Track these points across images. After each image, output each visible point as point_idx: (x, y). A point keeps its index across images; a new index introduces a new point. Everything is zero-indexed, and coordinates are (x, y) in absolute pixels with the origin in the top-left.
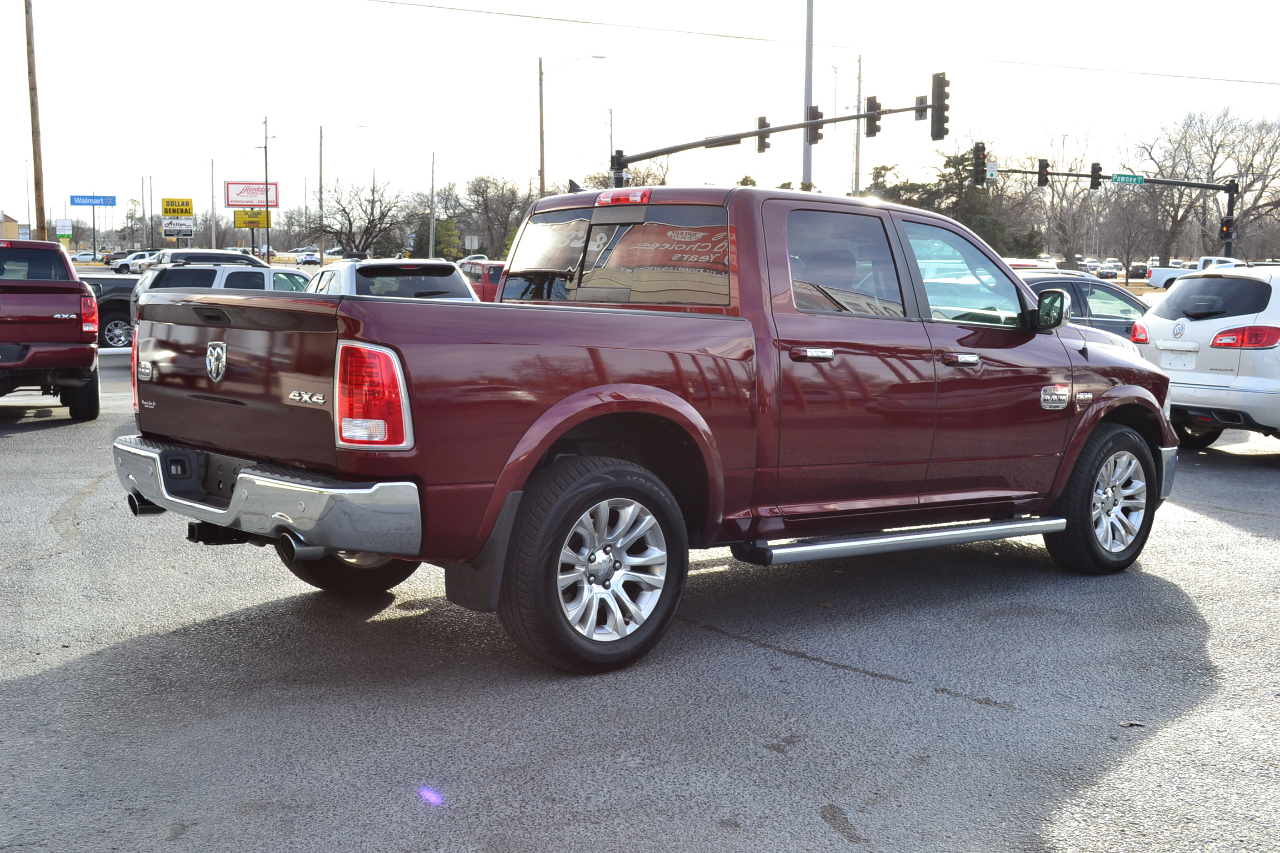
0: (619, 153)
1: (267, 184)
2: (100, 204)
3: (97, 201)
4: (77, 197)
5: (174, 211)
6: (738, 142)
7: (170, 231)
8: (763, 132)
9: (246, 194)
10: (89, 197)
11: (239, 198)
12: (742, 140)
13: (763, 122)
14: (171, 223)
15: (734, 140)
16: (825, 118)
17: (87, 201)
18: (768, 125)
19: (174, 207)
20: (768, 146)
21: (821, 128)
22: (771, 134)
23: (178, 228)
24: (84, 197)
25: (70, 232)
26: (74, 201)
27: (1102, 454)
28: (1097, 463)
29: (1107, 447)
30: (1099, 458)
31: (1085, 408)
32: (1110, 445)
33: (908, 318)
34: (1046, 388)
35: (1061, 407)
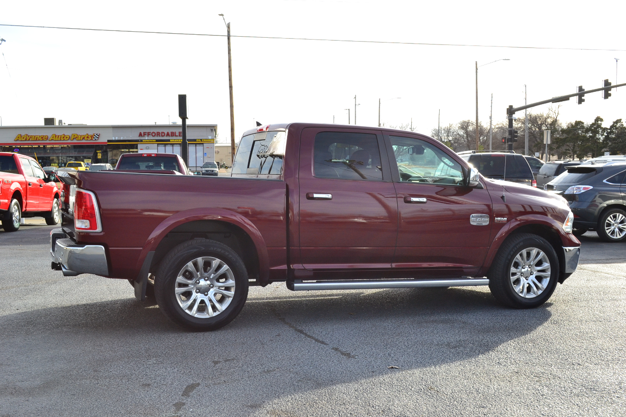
0: (511, 107)
6: (568, 99)
8: (581, 94)
12: (570, 98)
13: (581, 89)
15: (566, 98)
16: (612, 85)
18: (584, 90)
20: (584, 101)
21: (610, 90)
22: (585, 95)
27: (515, 248)
28: (512, 253)
29: (519, 245)
30: (514, 250)
31: (502, 225)
32: (521, 244)
33: (384, 181)
34: (473, 215)
35: (484, 224)
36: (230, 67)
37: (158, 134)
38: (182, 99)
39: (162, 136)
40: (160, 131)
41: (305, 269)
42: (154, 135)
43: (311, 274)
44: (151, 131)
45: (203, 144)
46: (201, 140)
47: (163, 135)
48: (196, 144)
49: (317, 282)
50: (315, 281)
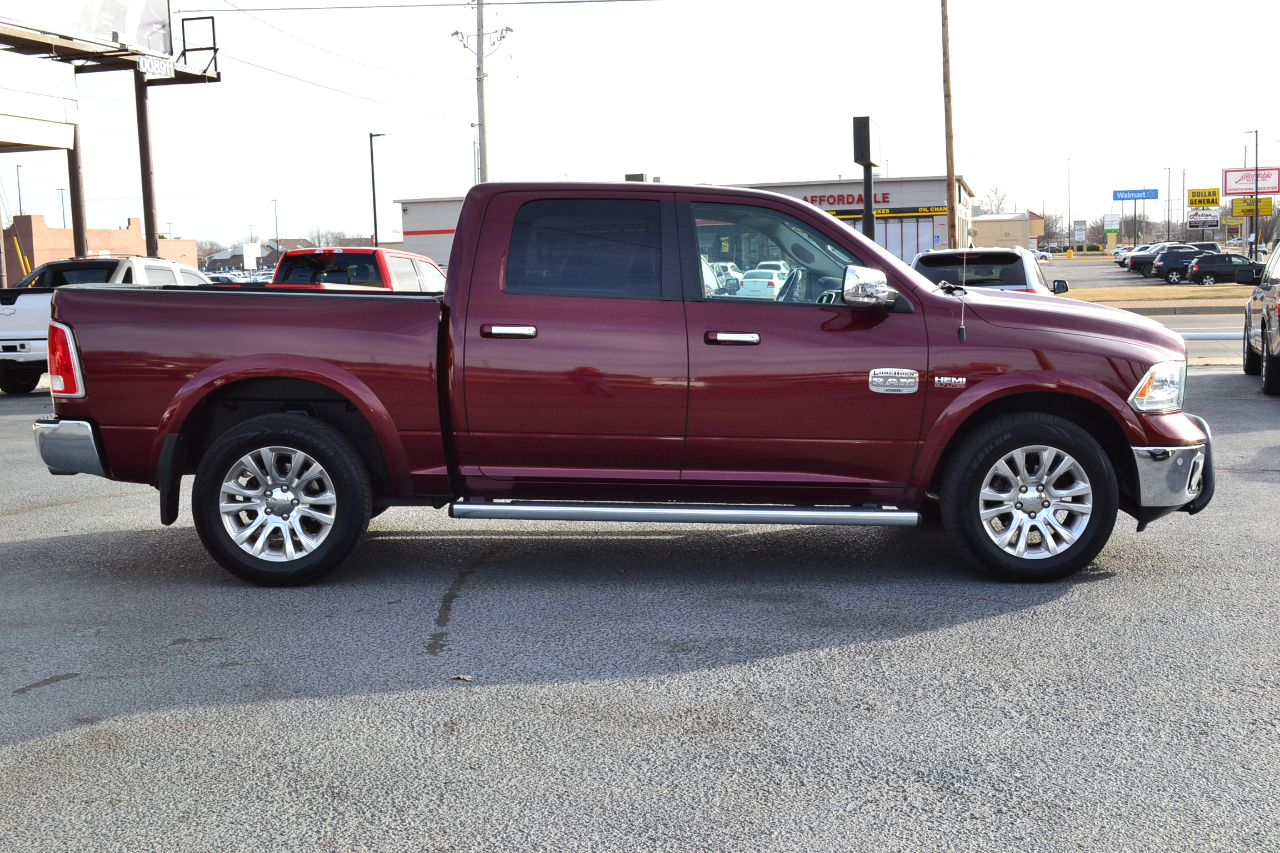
1: (1257, 170)
2: (1143, 198)
3: (1139, 195)
4: (1119, 192)
5: (1200, 202)
7: (1195, 222)
9: (1245, 181)
10: (1131, 192)
11: (1238, 186)
14: (1196, 214)
17: (1129, 195)
19: (1200, 198)
23: (1203, 219)
24: (1126, 192)
25: (1118, 227)
26: (1117, 196)
27: (991, 447)
28: (981, 456)
29: (1001, 440)
30: (987, 451)
31: (953, 393)
32: (1006, 437)
33: (663, 298)
34: (877, 371)
35: (905, 391)
36: (945, 54)
37: (841, 199)
38: (861, 127)
39: (848, 203)
40: (845, 192)
41: (483, 477)
42: (831, 200)
43: (509, 485)
44: (827, 192)
45: (932, 216)
46: (929, 208)
47: (850, 200)
48: (918, 217)
49: (512, 504)
50: (509, 501)
